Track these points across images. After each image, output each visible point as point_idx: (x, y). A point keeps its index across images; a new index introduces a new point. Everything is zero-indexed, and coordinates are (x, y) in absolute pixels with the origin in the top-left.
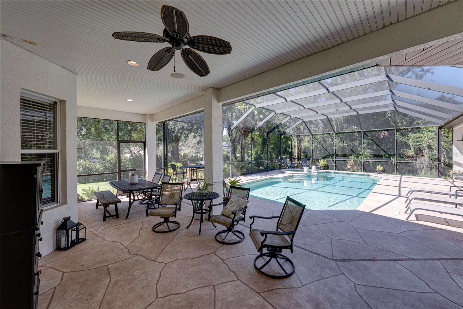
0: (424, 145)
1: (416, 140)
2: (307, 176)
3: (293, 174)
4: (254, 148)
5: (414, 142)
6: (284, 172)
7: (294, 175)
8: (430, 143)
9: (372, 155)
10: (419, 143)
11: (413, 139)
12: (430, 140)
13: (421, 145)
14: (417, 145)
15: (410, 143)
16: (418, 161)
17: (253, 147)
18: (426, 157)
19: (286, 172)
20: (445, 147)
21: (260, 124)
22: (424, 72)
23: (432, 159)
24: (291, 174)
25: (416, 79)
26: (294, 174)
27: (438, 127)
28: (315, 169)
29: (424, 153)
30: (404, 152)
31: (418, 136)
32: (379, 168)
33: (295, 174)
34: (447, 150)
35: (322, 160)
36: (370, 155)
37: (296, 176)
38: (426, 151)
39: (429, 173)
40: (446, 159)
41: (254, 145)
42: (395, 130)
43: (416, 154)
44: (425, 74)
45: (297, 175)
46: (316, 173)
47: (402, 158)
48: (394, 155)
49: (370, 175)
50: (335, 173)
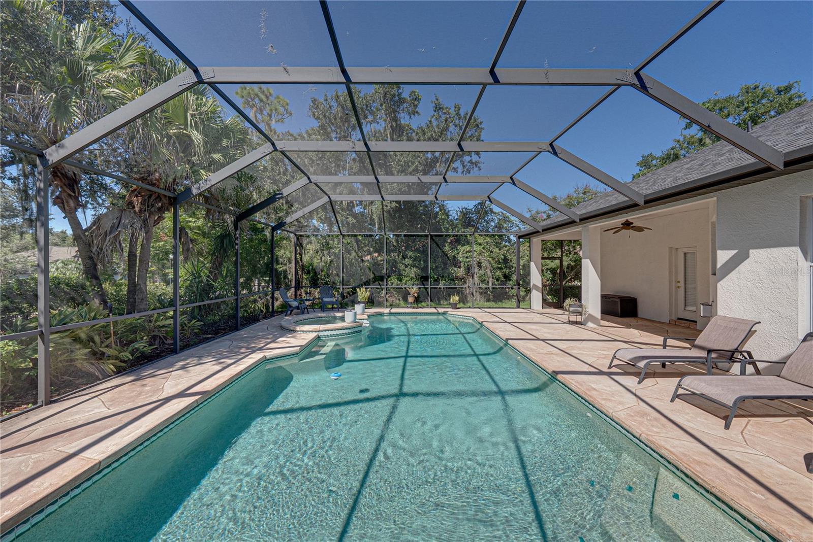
0: (474, 263)
1: (466, 255)
2: (354, 332)
3: (319, 331)
4: (186, 259)
5: (464, 257)
6: (292, 329)
7: (321, 334)
10: (469, 260)
11: (463, 254)
14: (466, 262)
16: (468, 284)
17: (181, 258)
18: (475, 278)
19: (298, 329)
21: (212, 179)
24: (316, 334)
29: (474, 273)
31: (467, 250)
32: (453, 299)
33: (325, 331)
35: (363, 289)
37: (328, 336)
38: (476, 270)
41: (187, 251)
43: (465, 275)
45: (329, 333)
47: (452, 280)
48: (443, 276)
49: (449, 313)
50: (391, 314)
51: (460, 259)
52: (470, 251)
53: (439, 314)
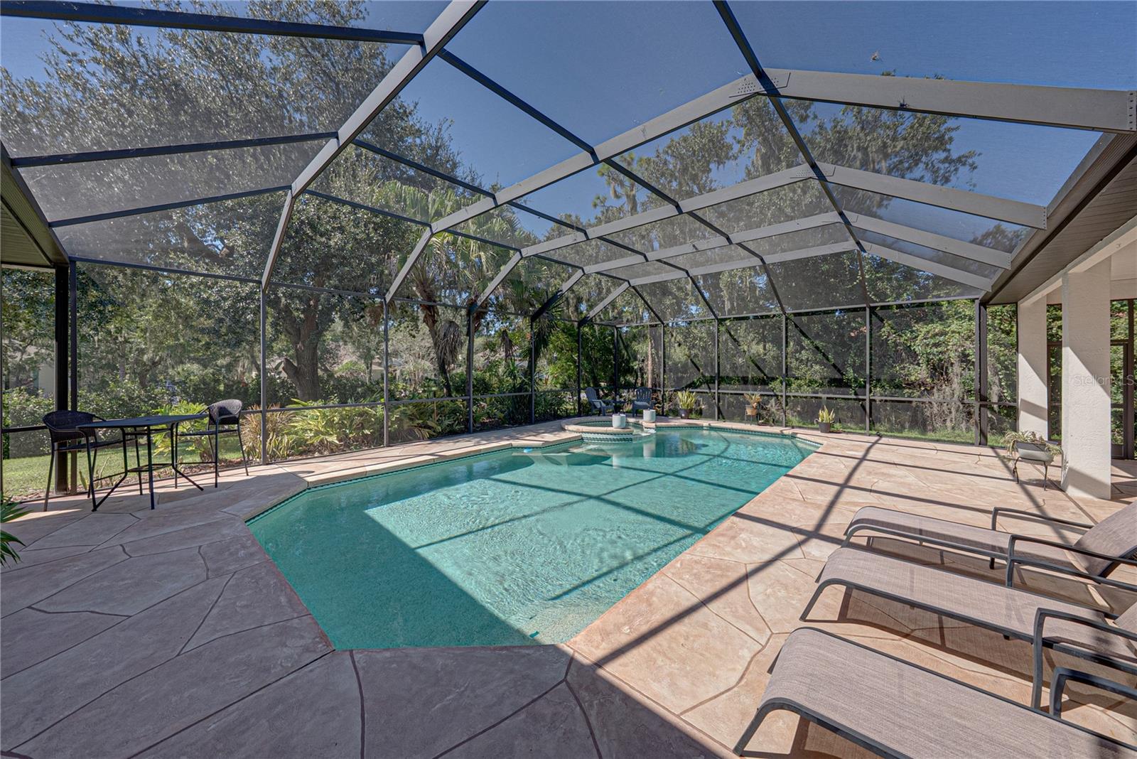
0: (952, 355)
1: (932, 341)
2: (621, 440)
3: (583, 432)
5: (928, 345)
7: (584, 435)
8: (965, 350)
9: (825, 378)
10: (940, 349)
11: (925, 339)
12: (966, 340)
13: (945, 352)
14: (934, 355)
15: (917, 349)
16: (936, 395)
18: (955, 386)
20: (1002, 358)
22: (953, 164)
23: (970, 391)
24: (579, 434)
25: (935, 182)
26: (585, 432)
27: (977, 302)
28: (652, 419)
29: (951, 375)
30: (902, 372)
31: (937, 330)
32: (825, 415)
33: (588, 433)
34: (1006, 368)
35: (686, 394)
36: (821, 379)
37: (591, 439)
38: (957, 369)
39: (963, 426)
40: (1005, 391)
42: (868, 310)
43: (931, 377)
44: (956, 170)
45: (592, 436)
46: (653, 431)
47: (899, 387)
48: (878, 380)
49: (798, 436)
50: (711, 428)
51: (918, 349)
52: (943, 333)
53: (783, 436)
